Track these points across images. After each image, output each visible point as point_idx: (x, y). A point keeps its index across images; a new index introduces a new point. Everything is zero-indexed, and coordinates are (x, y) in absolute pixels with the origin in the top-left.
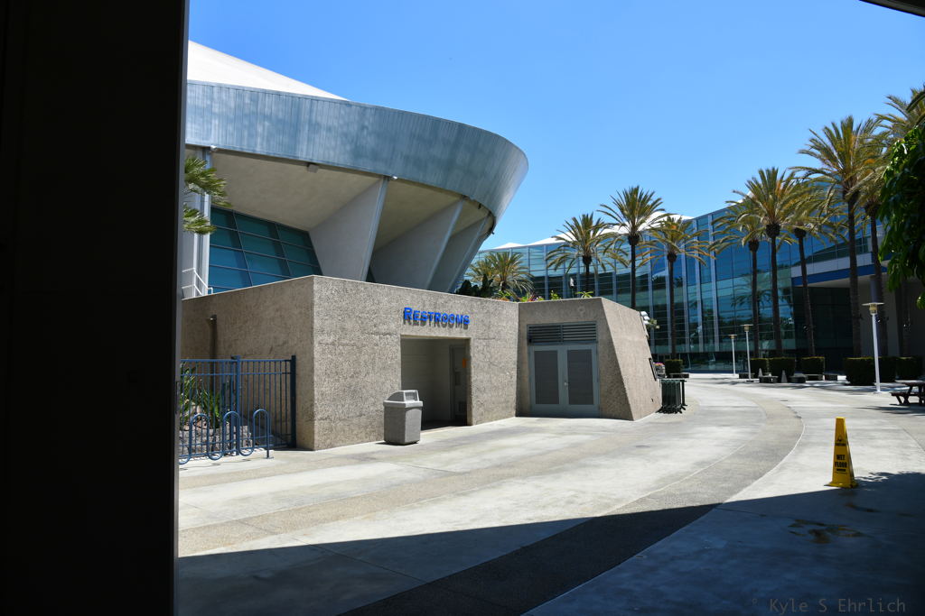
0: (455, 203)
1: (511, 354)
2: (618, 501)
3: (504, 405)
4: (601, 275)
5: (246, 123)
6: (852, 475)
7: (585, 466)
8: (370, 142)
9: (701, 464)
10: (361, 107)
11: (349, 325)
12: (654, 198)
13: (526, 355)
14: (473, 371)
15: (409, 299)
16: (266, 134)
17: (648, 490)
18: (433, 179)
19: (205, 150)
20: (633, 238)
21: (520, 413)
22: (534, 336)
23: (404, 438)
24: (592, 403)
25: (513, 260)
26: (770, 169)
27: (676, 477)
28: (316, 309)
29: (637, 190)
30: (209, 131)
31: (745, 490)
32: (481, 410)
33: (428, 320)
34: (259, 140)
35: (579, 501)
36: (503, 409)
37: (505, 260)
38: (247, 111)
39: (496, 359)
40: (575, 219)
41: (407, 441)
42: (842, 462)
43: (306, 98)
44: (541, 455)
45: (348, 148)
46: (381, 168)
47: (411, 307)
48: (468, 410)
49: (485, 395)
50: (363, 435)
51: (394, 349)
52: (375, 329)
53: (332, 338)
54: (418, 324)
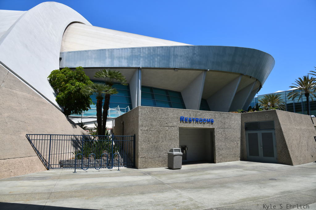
0: (238, 77)
1: (238, 135)
3: (234, 156)
5: (152, 58)
8: (197, 58)
13: (244, 135)
14: (216, 141)
15: (183, 113)
16: (158, 61)
21: (243, 159)
22: (247, 127)
23: (173, 167)
24: (274, 157)
30: (140, 63)
32: (221, 157)
34: (156, 63)
36: (233, 157)
38: (152, 54)
39: (229, 136)
40: (300, 79)
41: (174, 168)
43: (172, 47)
45: (189, 62)
46: (203, 67)
47: (184, 116)
48: (214, 157)
49: (223, 151)
50: (161, 164)
51: (176, 132)
52: (166, 125)
53: (147, 128)
54: (187, 123)
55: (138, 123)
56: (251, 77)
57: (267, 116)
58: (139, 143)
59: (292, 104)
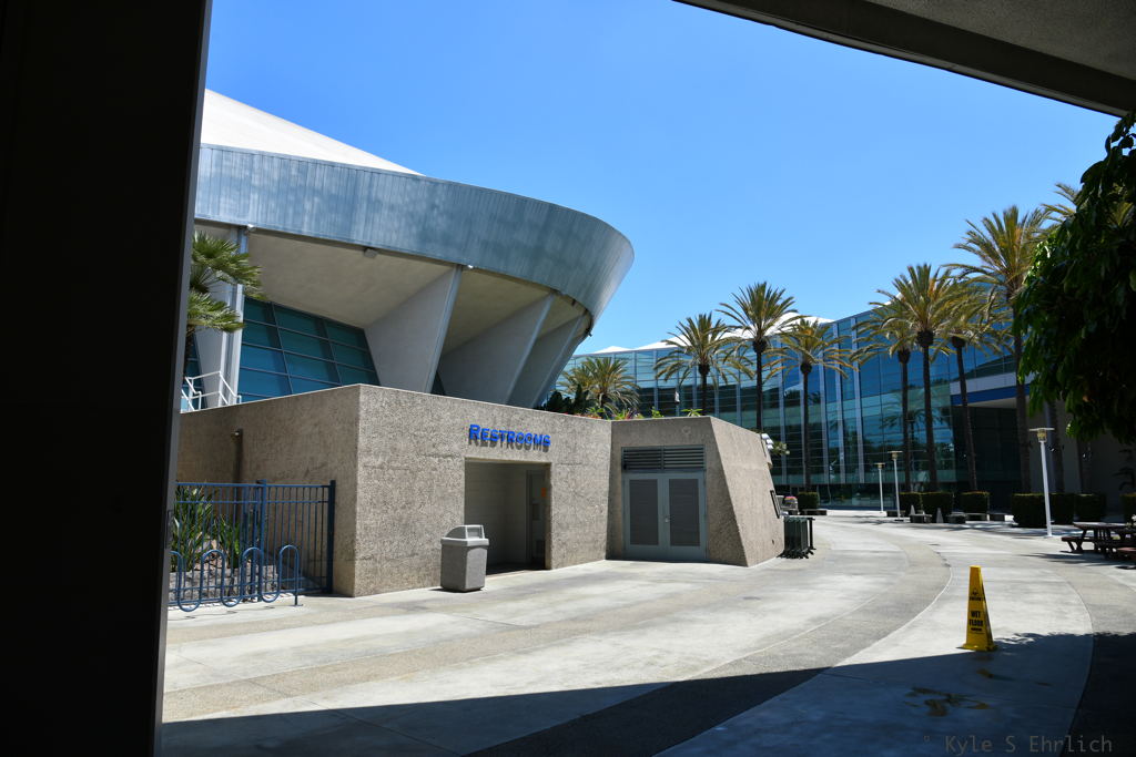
0: (544, 298)
1: (604, 483)
2: (708, 663)
3: (592, 545)
4: (723, 387)
6: (990, 636)
7: (676, 621)
8: (440, 223)
9: (815, 620)
10: (431, 182)
11: (401, 445)
12: (785, 297)
13: (619, 484)
14: (553, 503)
15: (476, 414)
16: (315, 212)
17: (745, 650)
18: (517, 268)
19: (241, 229)
20: (760, 344)
21: (611, 555)
22: (630, 461)
23: (464, 585)
24: (698, 544)
25: (615, 368)
26: (922, 265)
27: (784, 636)
28: (361, 425)
29: (764, 286)
30: (247, 207)
31: (861, 652)
32: (563, 550)
33: (499, 441)
34: (306, 219)
35: (662, 662)
36: (590, 550)
37: (605, 368)
38: (292, 185)
39: (583, 488)
40: (690, 320)
41: (468, 587)
42: (978, 621)
43: (365, 170)
44: (625, 606)
45: (414, 230)
46: (454, 256)
47: (478, 423)
48: (547, 550)
49: (568, 533)
50: (415, 579)
51: (456, 475)
52: (433, 450)
53: (380, 459)
54: (486, 445)
55: (357, 440)
56: (574, 302)
57: (686, 431)
58: (358, 509)
59: (651, 390)
